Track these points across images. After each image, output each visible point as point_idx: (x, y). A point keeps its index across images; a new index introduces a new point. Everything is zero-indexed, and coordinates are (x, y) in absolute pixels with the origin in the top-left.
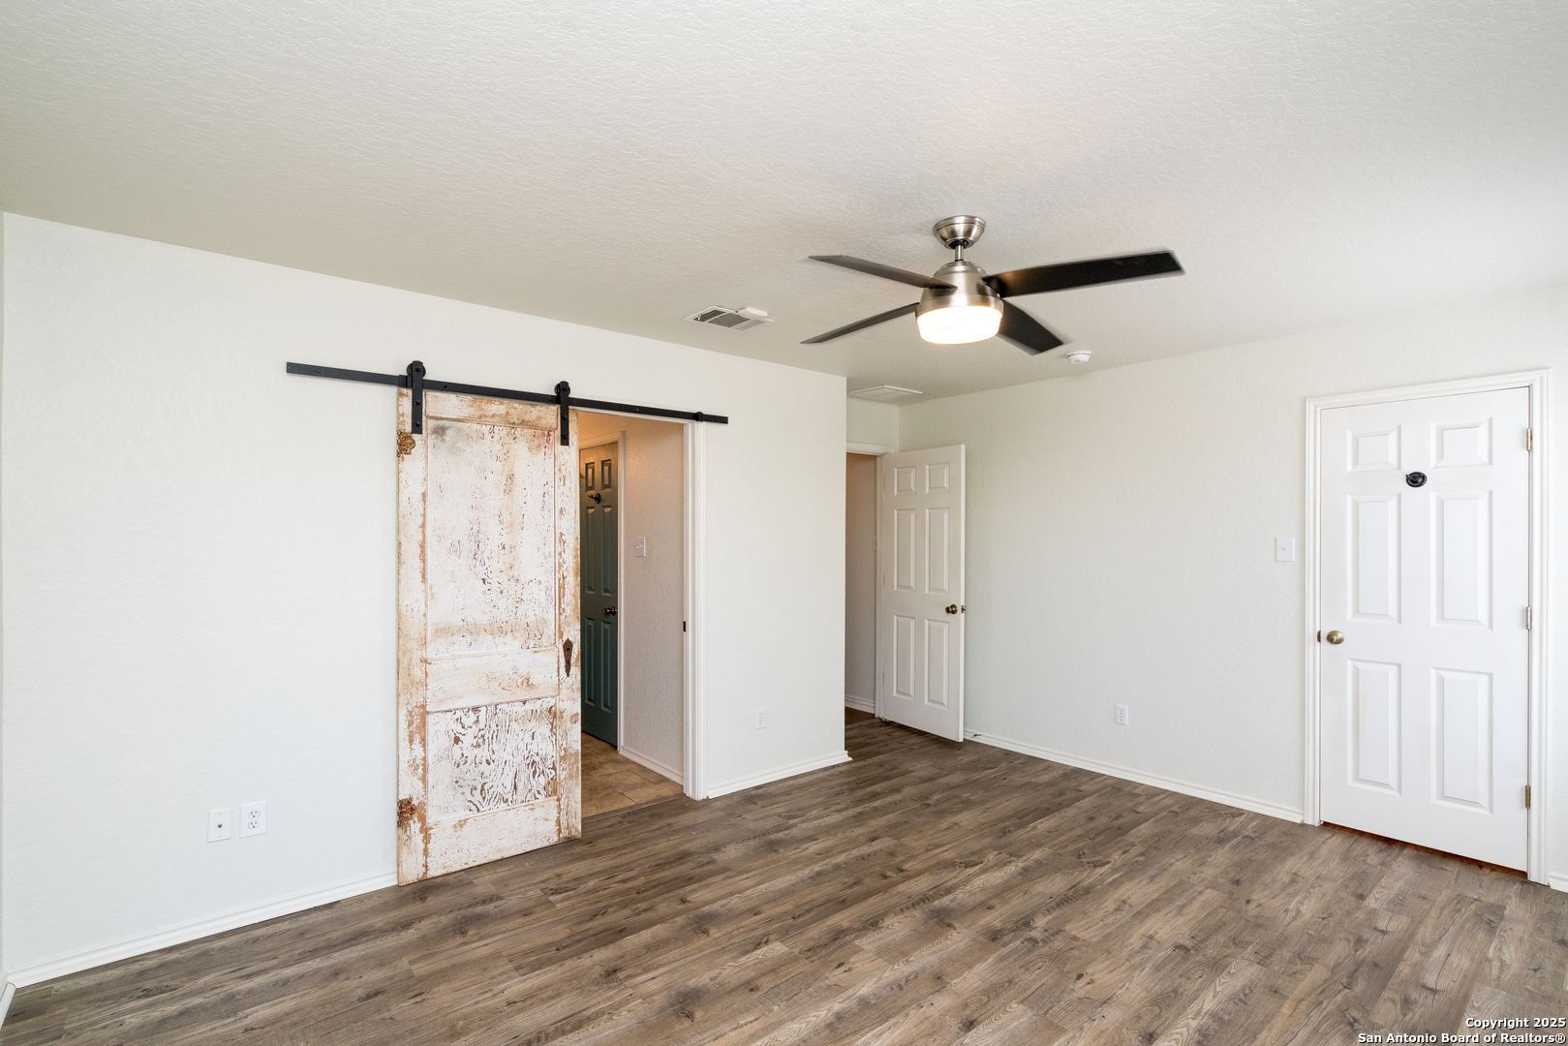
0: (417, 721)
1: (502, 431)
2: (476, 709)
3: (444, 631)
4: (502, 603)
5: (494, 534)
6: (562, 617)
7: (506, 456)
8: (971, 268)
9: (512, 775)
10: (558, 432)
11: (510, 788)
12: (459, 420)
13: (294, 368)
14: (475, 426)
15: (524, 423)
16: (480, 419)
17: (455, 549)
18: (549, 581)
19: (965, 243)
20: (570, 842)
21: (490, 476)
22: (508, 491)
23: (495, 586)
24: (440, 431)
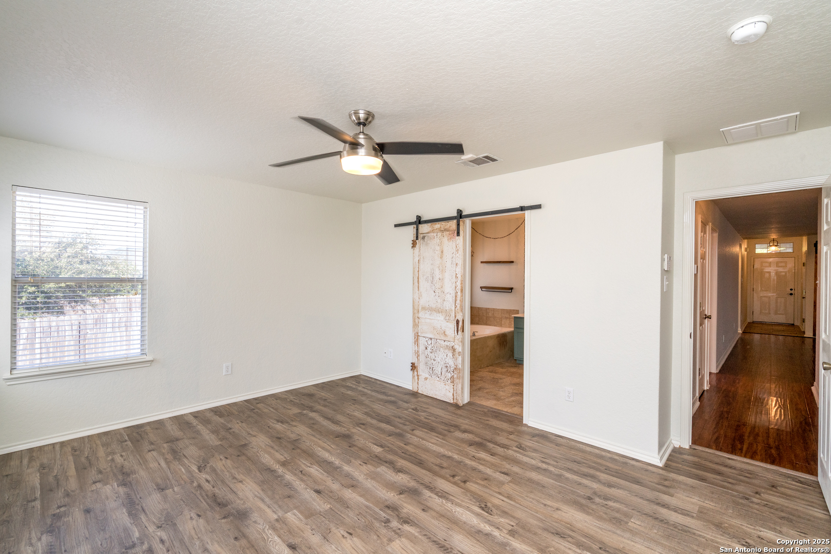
0: (416, 338)
1: (440, 234)
2: (431, 339)
3: (424, 308)
4: (439, 301)
5: (438, 275)
6: (456, 309)
7: (441, 244)
8: (368, 137)
9: (440, 368)
10: (456, 232)
11: (440, 373)
12: (428, 233)
13: (396, 226)
14: (432, 234)
15: (446, 230)
16: (433, 231)
17: (427, 280)
18: (453, 293)
19: (364, 125)
20: (456, 406)
21: (436, 252)
22: (441, 257)
23: (437, 294)
24: (423, 238)
